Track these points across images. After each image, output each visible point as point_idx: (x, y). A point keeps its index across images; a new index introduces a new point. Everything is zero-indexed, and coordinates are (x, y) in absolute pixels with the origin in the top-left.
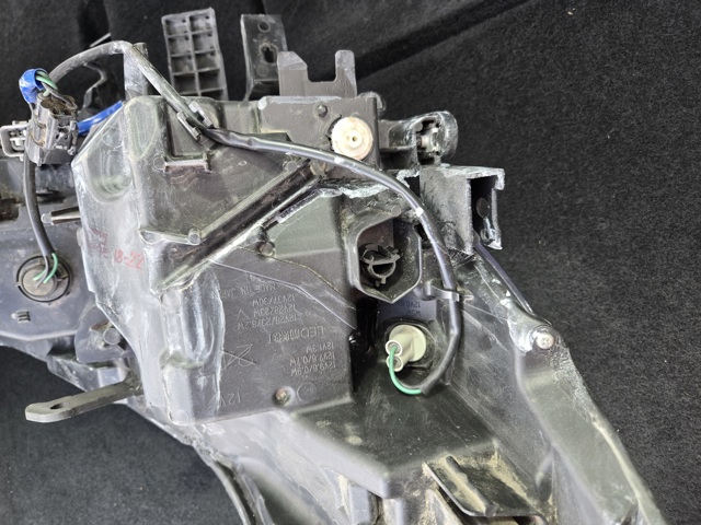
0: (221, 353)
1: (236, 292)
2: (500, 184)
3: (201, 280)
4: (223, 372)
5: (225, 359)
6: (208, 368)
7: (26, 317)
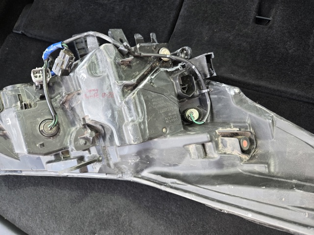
0: (146, 117)
1: (147, 97)
2: (213, 56)
3: (137, 94)
4: (148, 123)
5: (148, 118)
6: (144, 122)
7: (43, 145)
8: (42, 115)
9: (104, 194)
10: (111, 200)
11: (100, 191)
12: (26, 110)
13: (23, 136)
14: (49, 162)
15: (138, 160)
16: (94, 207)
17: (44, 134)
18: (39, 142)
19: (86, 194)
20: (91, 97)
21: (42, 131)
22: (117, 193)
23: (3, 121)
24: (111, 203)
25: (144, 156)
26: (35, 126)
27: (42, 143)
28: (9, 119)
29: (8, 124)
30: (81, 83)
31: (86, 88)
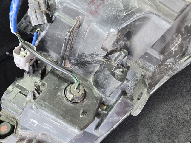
7: (84, 112)
8: (58, 89)
9: (149, 115)
10: (159, 114)
11: (144, 116)
12: (41, 94)
13: (61, 119)
14: (97, 127)
15: (180, 40)
16: (152, 131)
17: (77, 101)
18: (79, 111)
19: (135, 129)
20: (98, 7)
21: (72, 99)
22: (157, 105)
23: (28, 127)
24: (161, 116)
25: (183, 30)
26: (62, 103)
27: (82, 111)
28: (33, 120)
29: (35, 125)
30: (76, 6)
31: (86, 4)
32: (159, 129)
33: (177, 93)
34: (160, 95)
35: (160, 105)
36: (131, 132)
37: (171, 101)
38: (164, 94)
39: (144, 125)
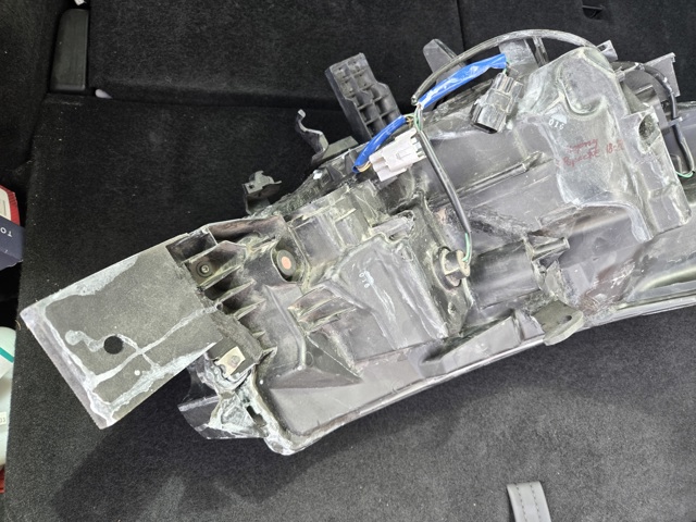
15: (630, 272)
20: (580, 159)
25: (641, 259)
29: (367, 286)
30: (552, 137)
31: (567, 143)
32: (497, 433)
33: (552, 378)
34: (523, 368)
35: (516, 387)
36: (441, 419)
37: (537, 390)
38: (530, 369)
39: (471, 415)
